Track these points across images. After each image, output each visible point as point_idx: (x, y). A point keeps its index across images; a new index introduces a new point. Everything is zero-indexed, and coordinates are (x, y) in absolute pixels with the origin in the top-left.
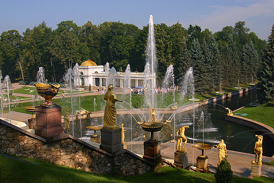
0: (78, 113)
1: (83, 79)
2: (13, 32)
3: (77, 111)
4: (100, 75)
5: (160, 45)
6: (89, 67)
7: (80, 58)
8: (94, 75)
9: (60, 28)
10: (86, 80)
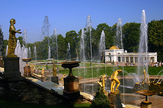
0: (102, 77)
1: (110, 58)
2: (72, 31)
3: (101, 76)
4: (121, 55)
5: (159, 33)
6: (114, 50)
7: (110, 45)
8: (117, 55)
9: (98, 28)
10: (112, 58)
